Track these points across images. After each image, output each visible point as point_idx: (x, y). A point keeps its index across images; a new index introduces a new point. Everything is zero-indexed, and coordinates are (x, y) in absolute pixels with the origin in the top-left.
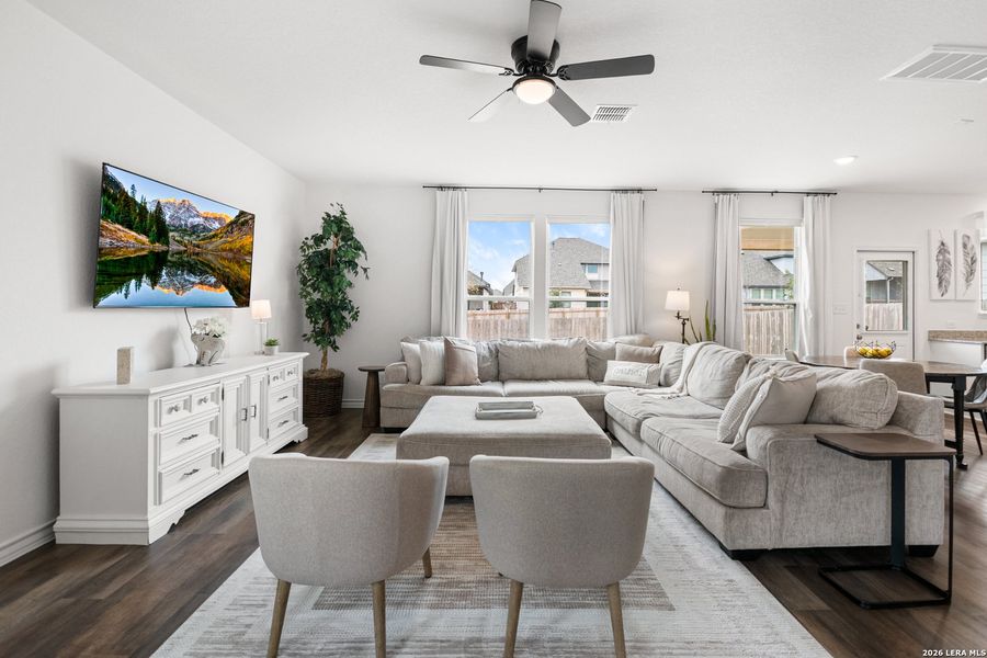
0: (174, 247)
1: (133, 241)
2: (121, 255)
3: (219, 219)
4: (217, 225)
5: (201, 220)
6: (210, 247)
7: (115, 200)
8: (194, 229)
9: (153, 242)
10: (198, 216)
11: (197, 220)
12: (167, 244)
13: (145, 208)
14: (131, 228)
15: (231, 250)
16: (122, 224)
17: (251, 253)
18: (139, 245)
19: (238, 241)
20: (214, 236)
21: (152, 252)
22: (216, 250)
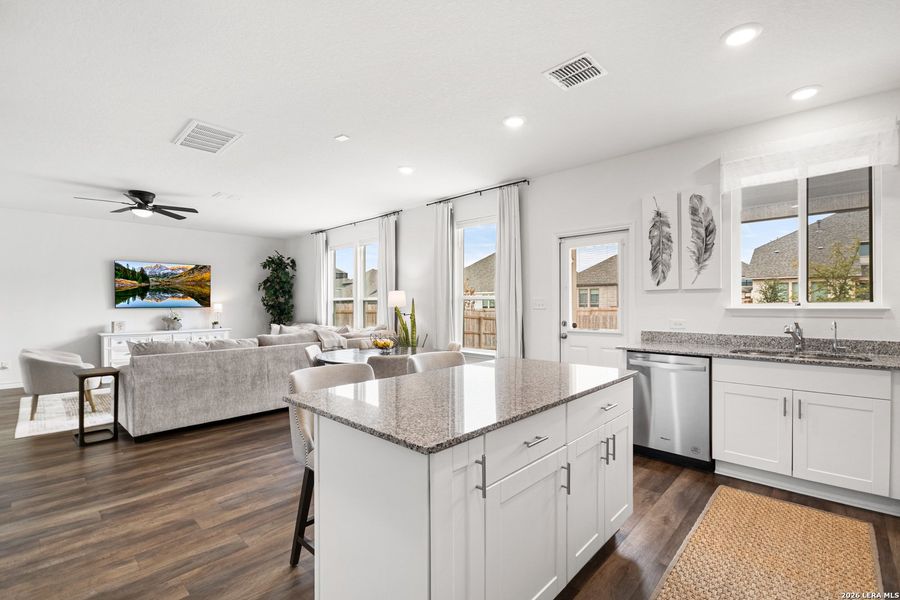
0: (152, 283)
1: (128, 284)
2: (123, 289)
3: (183, 269)
4: (181, 271)
5: (169, 271)
6: (177, 281)
7: (119, 270)
8: (165, 275)
9: (140, 283)
11: (166, 271)
12: (149, 283)
13: (134, 271)
14: (127, 279)
15: (193, 281)
17: (209, 281)
19: (198, 276)
20: (179, 276)
21: (140, 287)
22: (183, 282)
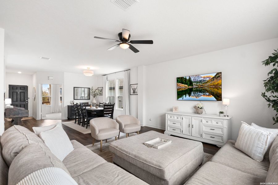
0: (194, 86)
3: (209, 77)
4: (208, 79)
5: (203, 79)
6: (206, 85)
8: (200, 81)
9: (189, 86)
10: (201, 78)
11: (201, 79)
12: (193, 86)
13: (186, 79)
14: (183, 84)
15: (214, 85)
16: (181, 83)
17: (221, 85)
18: (185, 87)
19: (216, 82)
20: (207, 82)
21: (188, 88)
22: (209, 86)
